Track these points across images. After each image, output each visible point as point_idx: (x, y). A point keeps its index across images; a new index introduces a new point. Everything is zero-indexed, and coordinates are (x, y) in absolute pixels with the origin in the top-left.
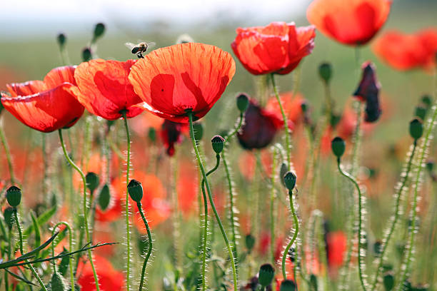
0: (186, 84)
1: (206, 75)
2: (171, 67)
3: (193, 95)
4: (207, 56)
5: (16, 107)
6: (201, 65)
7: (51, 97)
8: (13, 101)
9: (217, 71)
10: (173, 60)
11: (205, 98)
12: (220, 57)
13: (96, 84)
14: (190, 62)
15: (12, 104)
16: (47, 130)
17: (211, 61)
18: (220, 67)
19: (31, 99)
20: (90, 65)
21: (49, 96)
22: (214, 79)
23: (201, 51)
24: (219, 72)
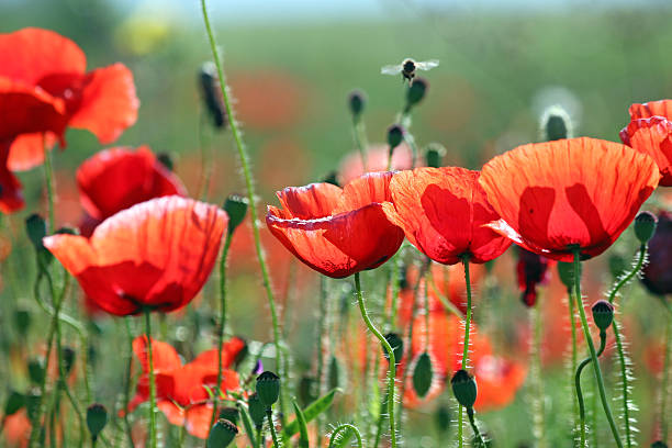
0: (572, 205)
1: (607, 192)
2: (549, 176)
3: (583, 224)
4: (611, 160)
5: (289, 236)
6: (599, 174)
7: (349, 226)
8: (287, 225)
9: (626, 184)
10: (552, 164)
11: (605, 226)
12: (632, 161)
13: (424, 207)
14: (581, 169)
15: (284, 230)
16: (338, 273)
17: (617, 170)
18: (632, 178)
19: (316, 226)
20: (415, 175)
21: (345, 223)
22: (620, 197)
23: (601, 153)
24: (630, 185)
